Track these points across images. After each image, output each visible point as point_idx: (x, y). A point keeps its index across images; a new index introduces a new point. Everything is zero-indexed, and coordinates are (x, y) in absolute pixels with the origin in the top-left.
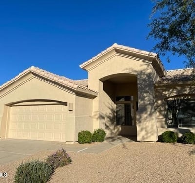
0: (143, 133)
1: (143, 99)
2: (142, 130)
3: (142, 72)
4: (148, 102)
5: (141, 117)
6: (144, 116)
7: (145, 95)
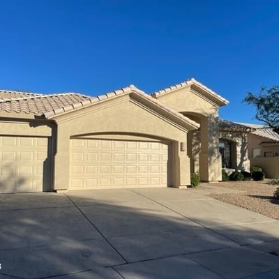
0: (213, 174)
1: (212, 142)
2: (212, 171)
3: (211, 115)
4: (215, 146)
5: (211, 159)
6: (214, 158)
7: (213, 138)
